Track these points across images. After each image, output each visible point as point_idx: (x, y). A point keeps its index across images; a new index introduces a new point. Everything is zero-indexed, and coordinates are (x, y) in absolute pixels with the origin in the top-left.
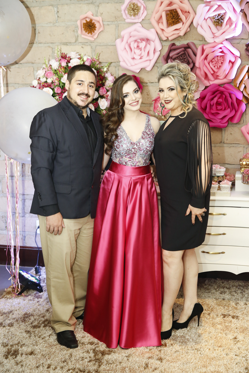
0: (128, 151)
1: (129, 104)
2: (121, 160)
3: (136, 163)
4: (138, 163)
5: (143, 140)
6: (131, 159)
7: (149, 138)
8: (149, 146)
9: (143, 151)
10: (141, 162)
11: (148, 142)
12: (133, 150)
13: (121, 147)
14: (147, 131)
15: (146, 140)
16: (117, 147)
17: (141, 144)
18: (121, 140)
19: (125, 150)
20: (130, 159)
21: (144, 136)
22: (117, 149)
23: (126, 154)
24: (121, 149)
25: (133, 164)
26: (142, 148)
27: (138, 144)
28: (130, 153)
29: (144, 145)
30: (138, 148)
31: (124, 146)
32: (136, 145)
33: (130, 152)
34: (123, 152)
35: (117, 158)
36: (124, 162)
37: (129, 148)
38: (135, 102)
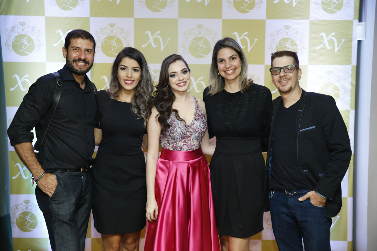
0: (183, 135)
1: (177, 84)
2: (175, 145)
3: (191, 146)
4: (193, 146)
5: (197, 122)
6: (186, 143)
7: (201, 119)
8: (203, 127)
9: (198, 133)
10: (196, 144)
11: (202, 123)
12: (188, 133)
13: (176, 132)
14: (198, 112)
15: (200, 122)
16: (171, 132)
17: (195, 126)
18: (175, 124)
19: (180, 135)
20: (184, 143)
21: (196, 118)
22: (171, 134)
23: (181, 139)
24: (176, 134)
25: (188, 147)
26: (196, 130)
27: (192, 127)
28: (185, 137)
29: (198, 126)
30: (192, 131)
31: (179, 130)
32: (190, 128)
33: (185, 135)
34: (177, 137)
35: (170, 144)
36: (179, 148)
37: (184, 132)
38: (182, 83)
